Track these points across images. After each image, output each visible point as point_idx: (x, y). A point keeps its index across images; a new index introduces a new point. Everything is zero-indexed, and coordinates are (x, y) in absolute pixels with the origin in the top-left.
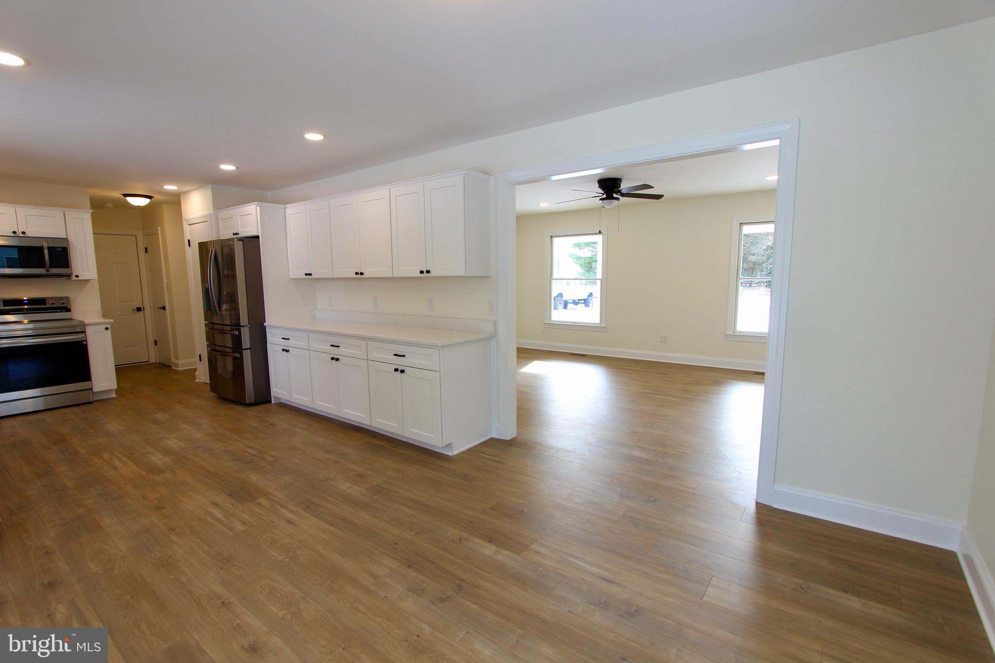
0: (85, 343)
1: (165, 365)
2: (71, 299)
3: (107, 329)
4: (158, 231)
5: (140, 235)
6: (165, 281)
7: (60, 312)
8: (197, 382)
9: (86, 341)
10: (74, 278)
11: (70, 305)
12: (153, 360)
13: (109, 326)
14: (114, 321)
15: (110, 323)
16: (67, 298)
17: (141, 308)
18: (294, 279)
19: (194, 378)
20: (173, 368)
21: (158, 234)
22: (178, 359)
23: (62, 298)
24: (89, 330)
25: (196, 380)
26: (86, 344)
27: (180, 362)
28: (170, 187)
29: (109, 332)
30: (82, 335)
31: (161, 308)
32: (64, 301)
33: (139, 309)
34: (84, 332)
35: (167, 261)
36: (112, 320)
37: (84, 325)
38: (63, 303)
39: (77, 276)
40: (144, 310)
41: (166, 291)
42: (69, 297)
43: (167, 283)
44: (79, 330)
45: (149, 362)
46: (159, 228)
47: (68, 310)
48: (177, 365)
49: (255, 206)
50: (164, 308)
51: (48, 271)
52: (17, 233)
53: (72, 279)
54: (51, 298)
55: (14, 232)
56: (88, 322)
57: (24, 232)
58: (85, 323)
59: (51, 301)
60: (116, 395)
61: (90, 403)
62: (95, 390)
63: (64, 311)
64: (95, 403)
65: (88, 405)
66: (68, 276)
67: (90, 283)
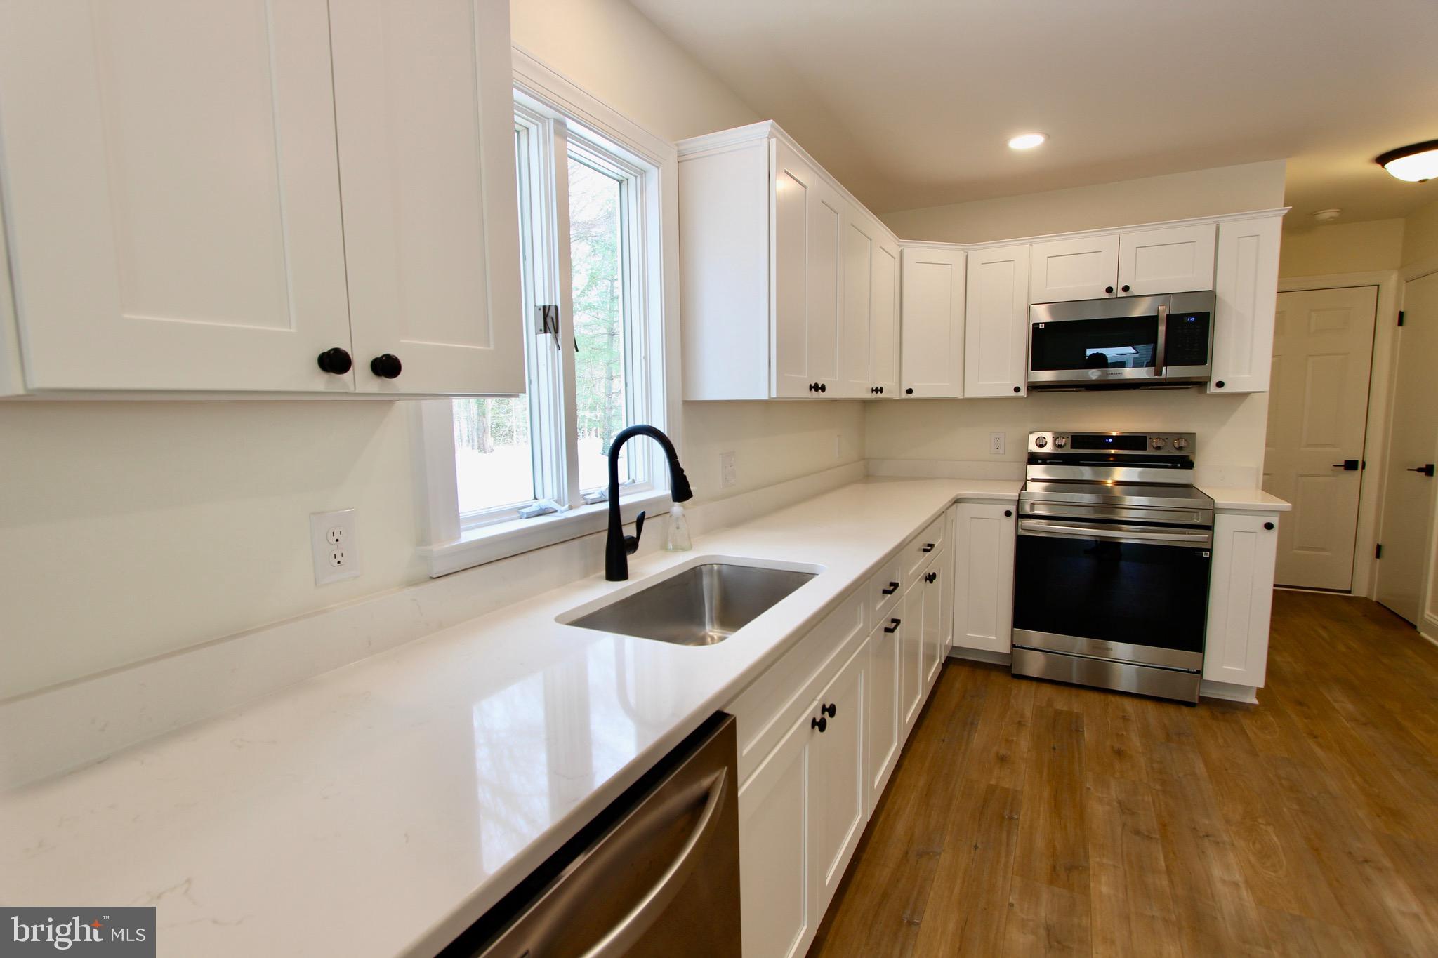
0: (1206, 554)
1: (1392, 613)
2: (1198, 438)
3: (1269, 526)
5: (1391, 281)
7: (1172, 468)
9: (1210, 550)
10: (1212, 389)
11: (1193, 453)
13: (1275, 520)
14: (1294, 507)
15: (1282, 514)
16: (1190, 437)
17: (1357, 461)
23: (1179, 436)
24: (1223, 525)
26: (1209, 560)
29: (1273, 536)
30: (1203, 536)
32: (1183, 444)
33: (1351, 465)
34: (1209, 528)
36: (1285, 505)
37: (1214, 510)
38: (1180, 448)
39: (1220, 385)
40: (1363, 467)
42: (1194, 434)
44: (1197, 522)
47: (1187, 463)
51: (1158, 373)
52: (1115, 290)
53: (1208, 392)
54: (1158, 435)
55: (1109, 290)
56: (1221, 503)
57: (1126, 289)
58: (1216, 507)
59: (1156, 442)
60: (1258, 697)
61: (1190, 705)
62: (1209, 675)
63: (1179, 465)
64: (1202, 712)
65: (1185, 709)
66: (1200, 384)
67: (1249, 399)
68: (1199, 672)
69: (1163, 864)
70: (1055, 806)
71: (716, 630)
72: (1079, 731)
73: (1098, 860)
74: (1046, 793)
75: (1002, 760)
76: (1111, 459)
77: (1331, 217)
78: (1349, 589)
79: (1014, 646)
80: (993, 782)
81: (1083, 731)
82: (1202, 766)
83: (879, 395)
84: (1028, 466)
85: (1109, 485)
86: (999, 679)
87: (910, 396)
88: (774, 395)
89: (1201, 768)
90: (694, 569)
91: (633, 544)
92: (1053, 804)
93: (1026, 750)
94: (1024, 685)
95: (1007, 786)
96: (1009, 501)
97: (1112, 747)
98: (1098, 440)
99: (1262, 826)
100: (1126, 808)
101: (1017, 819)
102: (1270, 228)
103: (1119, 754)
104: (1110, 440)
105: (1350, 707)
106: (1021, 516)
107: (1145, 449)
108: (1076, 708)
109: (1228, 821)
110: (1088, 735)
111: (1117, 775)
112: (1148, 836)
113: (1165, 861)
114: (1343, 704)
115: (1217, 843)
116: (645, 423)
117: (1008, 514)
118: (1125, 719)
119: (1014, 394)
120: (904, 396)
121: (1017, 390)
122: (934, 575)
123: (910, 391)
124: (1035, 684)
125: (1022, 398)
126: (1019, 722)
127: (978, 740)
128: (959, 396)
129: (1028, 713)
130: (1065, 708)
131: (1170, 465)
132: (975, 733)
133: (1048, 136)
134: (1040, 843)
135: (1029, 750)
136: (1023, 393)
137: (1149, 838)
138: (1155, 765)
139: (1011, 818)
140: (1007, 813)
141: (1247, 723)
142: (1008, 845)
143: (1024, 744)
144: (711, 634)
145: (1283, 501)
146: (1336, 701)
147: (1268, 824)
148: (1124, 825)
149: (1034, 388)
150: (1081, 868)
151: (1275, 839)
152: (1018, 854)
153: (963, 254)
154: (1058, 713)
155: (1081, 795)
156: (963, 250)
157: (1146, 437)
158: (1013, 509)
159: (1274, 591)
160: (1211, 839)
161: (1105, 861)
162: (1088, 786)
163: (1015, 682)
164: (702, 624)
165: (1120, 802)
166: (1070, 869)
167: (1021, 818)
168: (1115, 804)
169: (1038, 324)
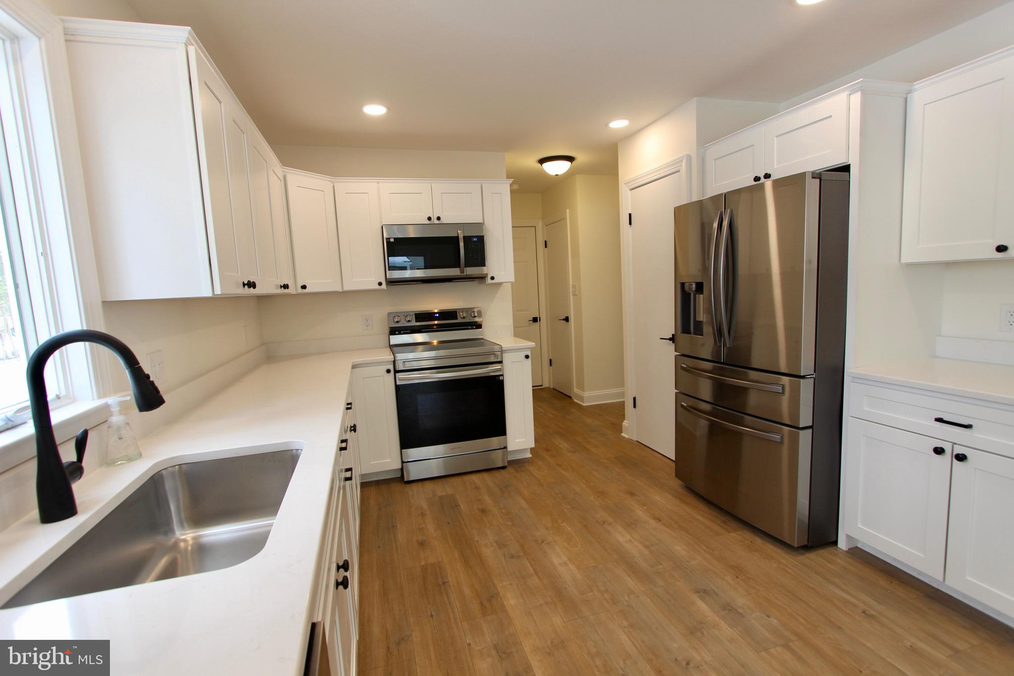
0: (501, 378)
1: (561, 392)
2: (482, 311)
3: (527, 357)
4: (566, 216)
5: (540, 225)
6: (571, 283)
7: (471, 329)
8: (624, 437)
9: (502, 375)
10: (489, 281)
11: (481, 319)
12: (546, 385)
13: (529, 353)
15: (532, 349)
16: (479, 310)
17: (537, 318)
18: (910, 266)
19: (620, 430)
20: (575, 400)
21: (564, 219)
22: (584, 391)
23: (474, 310)
24: (507, 358)
25: (623, 434)
26: (503, 380)
27: (586, 394)
28: (618, 124)
29: (529, 361)
30: (498, 366)
31: (564, 320)
32: (476, 314)
33: (535, 320)
34: (501, 362)
35: (576, 254)
36: (532, 344)
37: (502, 351)
38: (475, 317)
39: (492, 278)
40: (540, 321)
41: (571, 297)
42: (481, 308)
43: (574, 286)
44: (493, 360)
45: (542, 386)
46: (568, 210)
47: (479, 326)
48: (581, 398)
49: (848, 93)
50: (567, 319)
51: (462, 272)
52: (432, 219)
53: (487, 283)
54: (463, 310)
55: (429, 219)
56: (506, 347)
57: (439, 218)
58: (503, 349)
59: (463, 314)
60: (531, 453)
61: (504, 468)
62: (510, 448)
63: (474, 327)
64: (510, 470)
65: (502, 471)
66: (482, 278)
67: (502, 287)
68: (505, 448)
69: (532, 569)
70: (465, 562)
71: (188, 532)
72: (457, 506)
73: (501, 585)
74: (457, 556)
75: (422, 544)
76: (435, 327)
77: (516, 189)
78: (541, 384)
79: (403, 462)
80: (423, 563)
81: (459, 505)
82: (523, 501)
83: (286, 291)
84: (391, 336)
85: (435, 344)
86: (397, 487)
87: (304, 291)
88: (218, 291)
89: (523, 503)
90: (152, 477)
91: (77, 469)
92: (463, 561)
93: (433, 531)
94: (414, 487)
95: (433, 562)
96: (387, 362)
97: (478, 509)
98: (429, 316)
99: (561, 524)
100: (501, 545)
101: (448, 581)
102: (505, 188)
103: (483, 511)
104: (437, 315)
105: (565, 445)
106: (396, 372)
107: (457, 319)
108: (450, 491)
109: (547, 529)
110: (463, 507)
111: (488, 525)
112: (518, 556)
113: (532, 567)
114: (563, 445)
115: (548, 544)
116: (85, 328)
117: (388, 371)
118: (477, 488)
119: (378, 287)
120: (300, 290)
121: (380, 284)
122: (355, 426)
123: (304, 287)
124: (420, 484)
125: (383, 290)
126: (422, 513)
127: (401, 536)
128: (338, 288)
129: (425, 505)
130: (444, 494)
131: (470, 327)
132: (398, 532)
133: (389, 109)
134: (467, 592)
135: (435, 531)
136: (384, 286)
137: (519, 557)
138: (503, 511)
139: (444, 583)
140: (440, 581)
141: (532, 469)
142: (450, 603)
143: (430, 527)
144: (183, 537)
145: (529, 342)
146: (560, 444)
147: (563, 522)
148: (504, 556)
149: (391, 282)
150: (495, 596)
151: (569, 528)
152: (458, 606)
153: (331, 185)
154: (441, 498)
155: (475, 547)
156: (330, 181)
157: (456, 311)
158: (391, 367)
159: (533, 390)
160: (545, 542)
161: (505, 583)
162: (476, 539)
163: (408, 486)
164: (172, 531)
165: (496, 542)
166: (490, 599)
167: (450, 580)
168: (495, 544)
169: (390, 238)
